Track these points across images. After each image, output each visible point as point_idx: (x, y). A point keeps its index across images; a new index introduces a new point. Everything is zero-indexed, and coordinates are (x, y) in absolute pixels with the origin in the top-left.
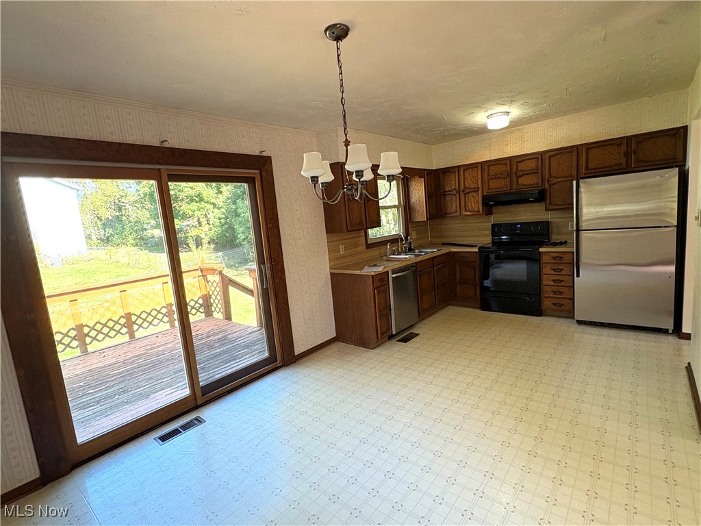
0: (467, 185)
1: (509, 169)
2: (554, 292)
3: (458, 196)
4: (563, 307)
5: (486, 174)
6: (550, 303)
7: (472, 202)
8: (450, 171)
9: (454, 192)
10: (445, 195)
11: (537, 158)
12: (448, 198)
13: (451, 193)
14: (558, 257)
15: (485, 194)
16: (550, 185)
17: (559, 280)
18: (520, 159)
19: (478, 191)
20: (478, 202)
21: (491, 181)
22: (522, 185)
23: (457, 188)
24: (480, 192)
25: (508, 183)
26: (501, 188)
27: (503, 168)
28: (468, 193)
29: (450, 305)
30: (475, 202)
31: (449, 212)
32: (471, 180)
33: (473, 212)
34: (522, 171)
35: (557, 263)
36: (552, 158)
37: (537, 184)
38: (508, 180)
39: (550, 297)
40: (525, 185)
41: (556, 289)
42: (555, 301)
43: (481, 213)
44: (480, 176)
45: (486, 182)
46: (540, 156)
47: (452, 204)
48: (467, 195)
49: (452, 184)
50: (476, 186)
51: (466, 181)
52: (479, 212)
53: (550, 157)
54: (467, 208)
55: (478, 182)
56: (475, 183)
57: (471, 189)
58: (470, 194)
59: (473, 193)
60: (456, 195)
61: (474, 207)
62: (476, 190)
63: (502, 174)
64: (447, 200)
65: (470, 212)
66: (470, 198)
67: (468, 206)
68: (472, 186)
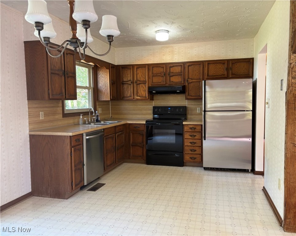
0: (139, 79)
1: (165, 71)
2: (191, 150)
3: (132, 85)
4: (196, 160)
5: (151, 73)
6: (189, 158)
7: (142, 91)
8: (127, 68)
9: (129, 83)
10: (123, 84)
11: (181, 66)
12: (125, 86)
13: (128, 83)
14: (193, 128)
15: (150, 85)
16: (188, 84)
17: (194, 142)
18: (172, 65)
19: (146, 83)
20: (145, 90)
21: (154, 78)
22: (173, 82)
23: (132, 80)
24: (147, 84)
25: (165, 80)
26: (160, 83)
27: (161, 70)
29: (126, 162)
30: (143, 91)
31: (126, 96)
32: (141, 75)
33: (142, 97)
34: (173, 73)
35: (193, 132)
36: (190, 67)
37: (181, 82)
38: (165, 77)
39: (189, 154)
40: (174, 82)
41: (192, 148)
42: (192, 156)
43: (147, 98)
44: (147, 74)
45: (151, 78)
46: (183, 65)
47: (128, 91)
48: (138, 85)
49: (128, 76)
50: (144, 80)
51: (138, 76)
53: (189, 66)
54: (138, 94)
55: (146, 77)
56: (144, 78)
57: (141, 81)
58: (141, 85)
59: (142, 84)
60: (131, 84)
61: (142, 94)
62: (144, 82)
63: (161, 73)
64: (125, 88)
65: (140, 97)
66: (140, 87)
67: (139, 93)
68: (142, 80)
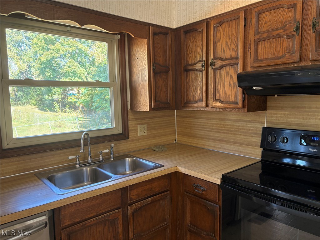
0: (220, 54)
1: (298, 18)
3: (204, 73)
9: (199, 66)
10: (187, 71)
13: (196, 67)
15: (249, 69)
19: (237, 64)
21: (261, 45)
23: (204, 59)
24: (240, 65)
25: (297, 47)
26: (279, 58)
27: (287, 15)
28: (221, 67)
31: (191, 99)
32: (226, 43)
33: (226, 102)
38: (297, 38)
43: (240, 105)
44: (241, 37)
48: (218, 72)
49: (196, 52)
50: (234, 54)
51: (219, 45)
52: (237, 103)
54: (218, 95)
55: (237, 47)
56: (233, 49)
57: (226, 59)
58: (224, 71)
59: (228, 68)
60: (202, 71)
61: (228, 93)
62: (233, 61)
63: (283, 28)
64: (189, 80)
65: (221, 101)
66: (223, 77)
67: (219, 92)
68: (228, 55)
